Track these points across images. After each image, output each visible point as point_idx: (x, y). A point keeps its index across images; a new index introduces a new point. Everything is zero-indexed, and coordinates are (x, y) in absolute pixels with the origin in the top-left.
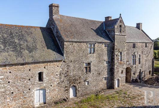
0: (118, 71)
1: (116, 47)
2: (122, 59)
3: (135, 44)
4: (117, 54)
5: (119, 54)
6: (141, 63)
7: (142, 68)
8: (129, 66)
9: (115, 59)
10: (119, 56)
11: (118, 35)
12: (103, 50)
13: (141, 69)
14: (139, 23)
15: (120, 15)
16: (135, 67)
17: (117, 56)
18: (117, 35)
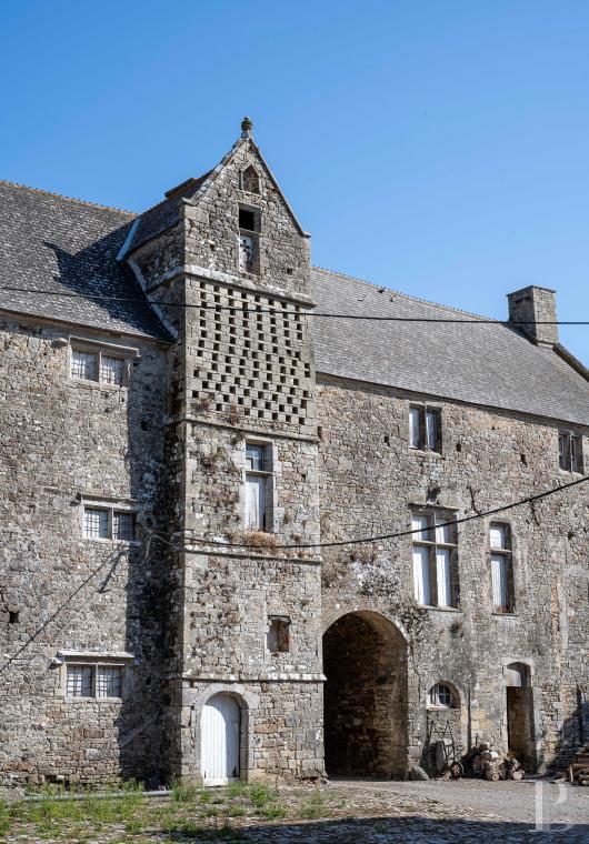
0: (228, 618)
1: (193, 384)
2: (279, 512)
3: (436, 413)
4: (206, 450)
5: (241, 458)
6: (529, 604)
7: (538, 651)
8: (378, 606)
9: (192, 493)
10: (231, 470)
11: (217, 284)
12: (63, 397)
13: (530, 661)
14: (529, 290)
15: (246, 125)
16: (455, 628)
17: (207, 465)
18: (203, 281)
